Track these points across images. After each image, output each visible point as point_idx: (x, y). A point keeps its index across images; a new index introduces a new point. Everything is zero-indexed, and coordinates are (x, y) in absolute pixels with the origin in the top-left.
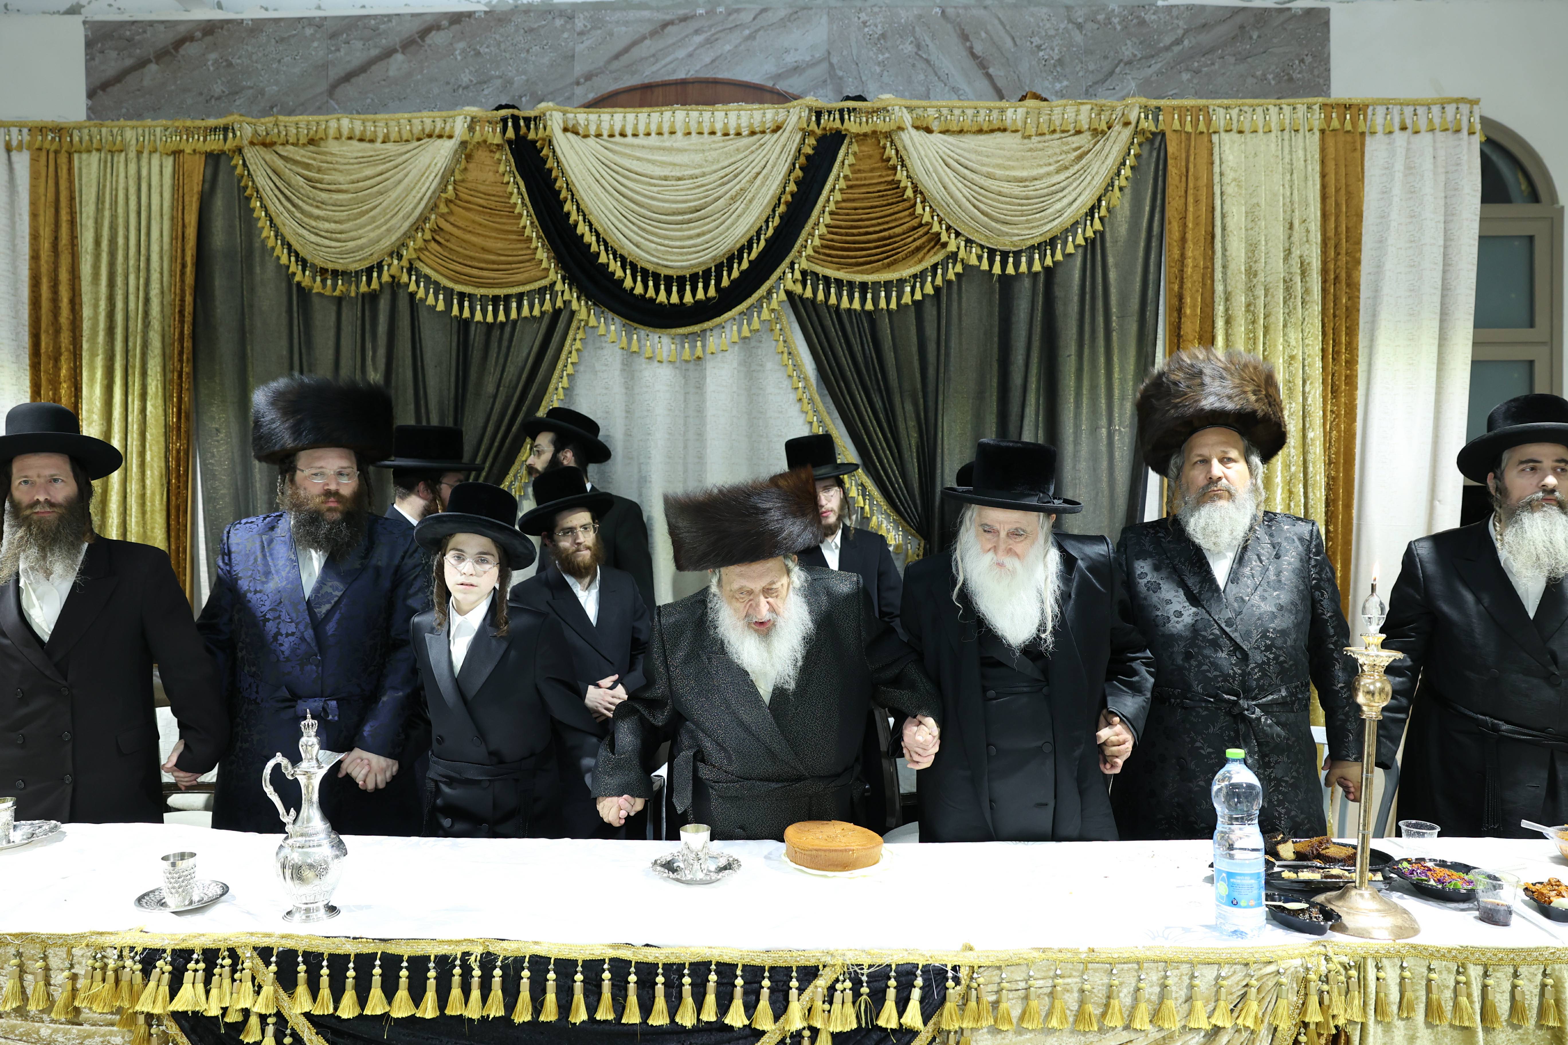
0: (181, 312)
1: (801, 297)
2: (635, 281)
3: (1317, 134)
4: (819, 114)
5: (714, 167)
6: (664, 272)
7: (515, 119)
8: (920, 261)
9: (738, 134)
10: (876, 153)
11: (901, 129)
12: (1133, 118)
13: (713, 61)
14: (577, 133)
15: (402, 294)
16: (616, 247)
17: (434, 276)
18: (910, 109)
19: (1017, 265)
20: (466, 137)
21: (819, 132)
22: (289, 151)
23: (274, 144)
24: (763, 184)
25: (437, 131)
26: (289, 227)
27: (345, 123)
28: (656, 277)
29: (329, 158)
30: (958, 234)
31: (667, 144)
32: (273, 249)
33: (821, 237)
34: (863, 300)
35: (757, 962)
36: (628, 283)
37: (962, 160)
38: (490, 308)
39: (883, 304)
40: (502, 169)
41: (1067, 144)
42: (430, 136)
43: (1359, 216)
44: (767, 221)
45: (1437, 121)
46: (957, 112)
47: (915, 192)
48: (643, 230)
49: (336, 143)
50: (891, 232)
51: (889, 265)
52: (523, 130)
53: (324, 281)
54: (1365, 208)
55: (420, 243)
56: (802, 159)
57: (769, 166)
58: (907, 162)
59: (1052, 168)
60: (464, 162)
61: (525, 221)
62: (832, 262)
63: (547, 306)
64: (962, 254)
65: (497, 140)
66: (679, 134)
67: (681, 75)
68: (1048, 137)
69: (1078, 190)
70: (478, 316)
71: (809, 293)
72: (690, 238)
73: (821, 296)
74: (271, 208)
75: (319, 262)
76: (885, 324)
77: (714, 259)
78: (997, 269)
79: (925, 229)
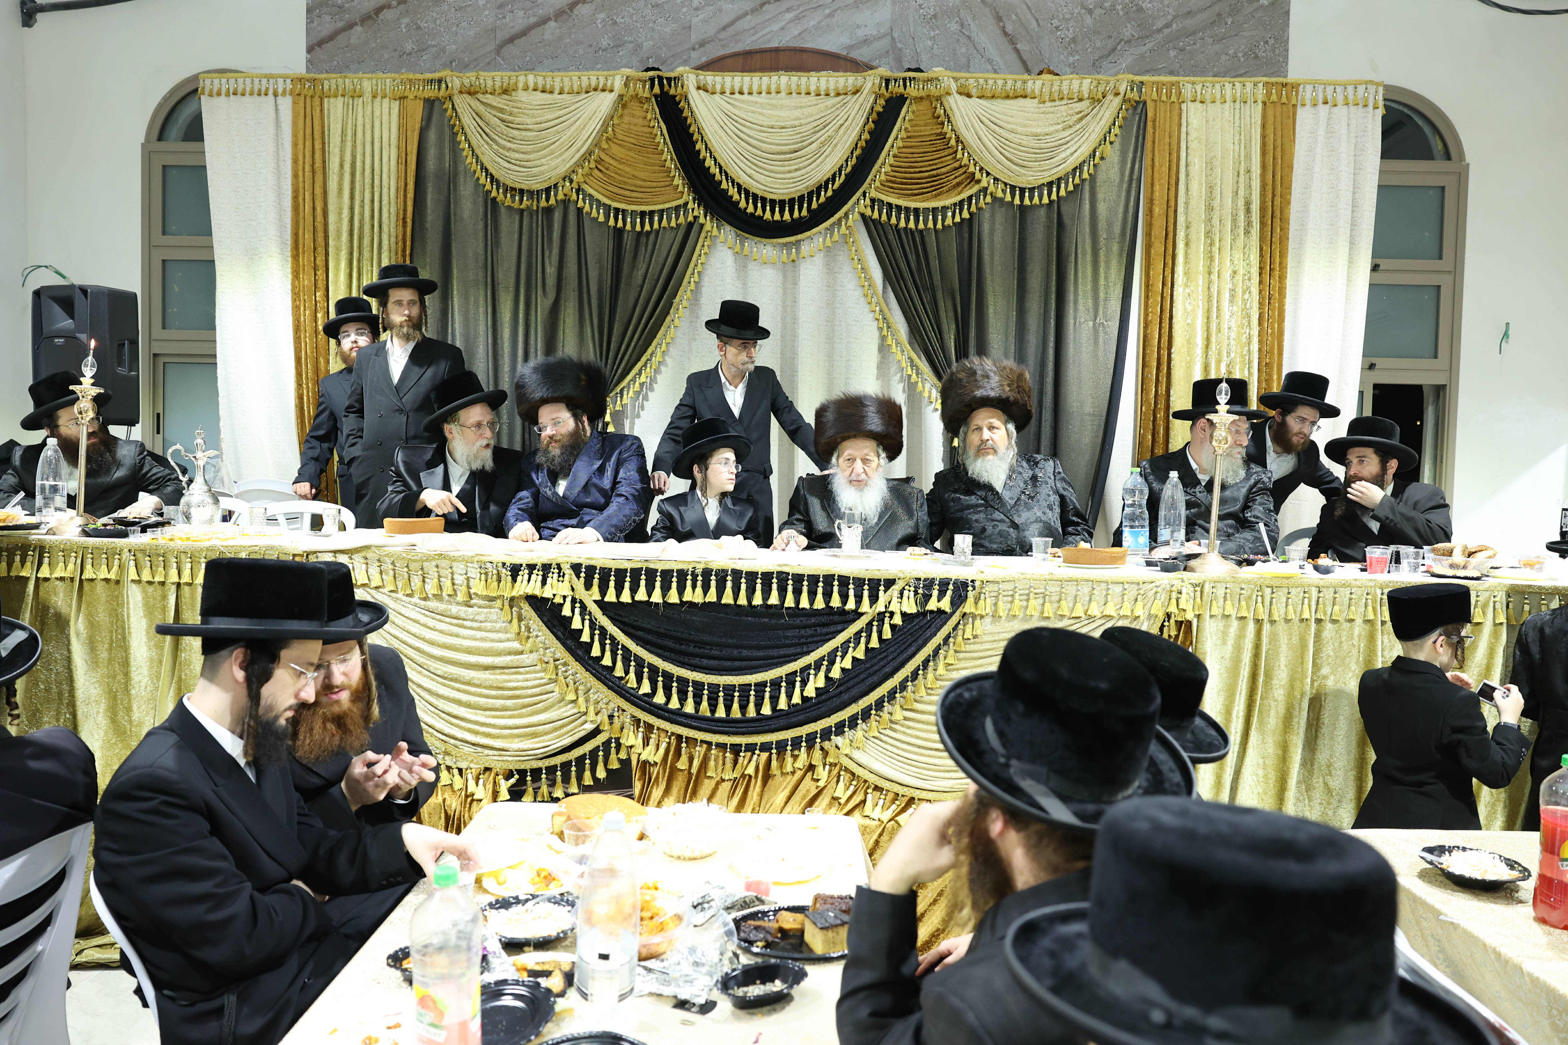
0: (404, 219)
1: (870, 217)
2: (747, 203)
3: (1261, 104)
4: (887, 81)
5: (809, 120)
6: (769, 196)
7: (660, 78)
8: (959, 193)
9: (827, 95)
10: (930, 112)
11: (948, 94)
12: (1122, 90)
13: (800, 34)
14: (707, 91)
15: (572, 209)
16: (734, 177)
17: (596, 195)
18: (956, 79)
19: (1031, 198)
20: (624, 92)
21: (887, 95)
22: (489, 99)
23: (476, 93)
24: (845, 133)
25: (601, 86)
26: (488, 156)
27: (531, 79)
28: (764, 200)
29: (519, 105)
30: (988, 174)
31: (774, 102)
32: (475, 172)
33: (886, 173)
34: (917, 221)
35: (861, 576)
36: (743, 204)
37: (993, 119)
38: (638, 220)
39: (930, 225)
40: (649, 116)
41: (1072, 108)
42: (595, 90)
43: (1291, 167)
44: (847, 161)
45: (1351, 97)
46: (990, 82)
47: (957, 142)
48: (755, 165)
49: (524, 93)
50: (939, 171)
51: (936, 196)
52: (666, 87)
53: (513, 196)
54: (1295, 162)
55: (586, 169)
56: (874, 115)
57: (850, 120)
58: (952, 119)
59: (1059, 127)
60: (620, 110)
61: (666, 156)
62: (894, 193)
63: (681, 219)
64: (991, 188)
65: (647, 94)
66: (783, 94)
67: (775, 44)
68: (1057, 103)
69: (1078, 144)
70: (628, 227)
71: (876, 215)
72: (790, 172)
73: (884, 217)
74: (474, 143)
75: (510, 184)
76: (931, 241)
77: (807, 187)
78: (1017, 201)
79: (964, 169)
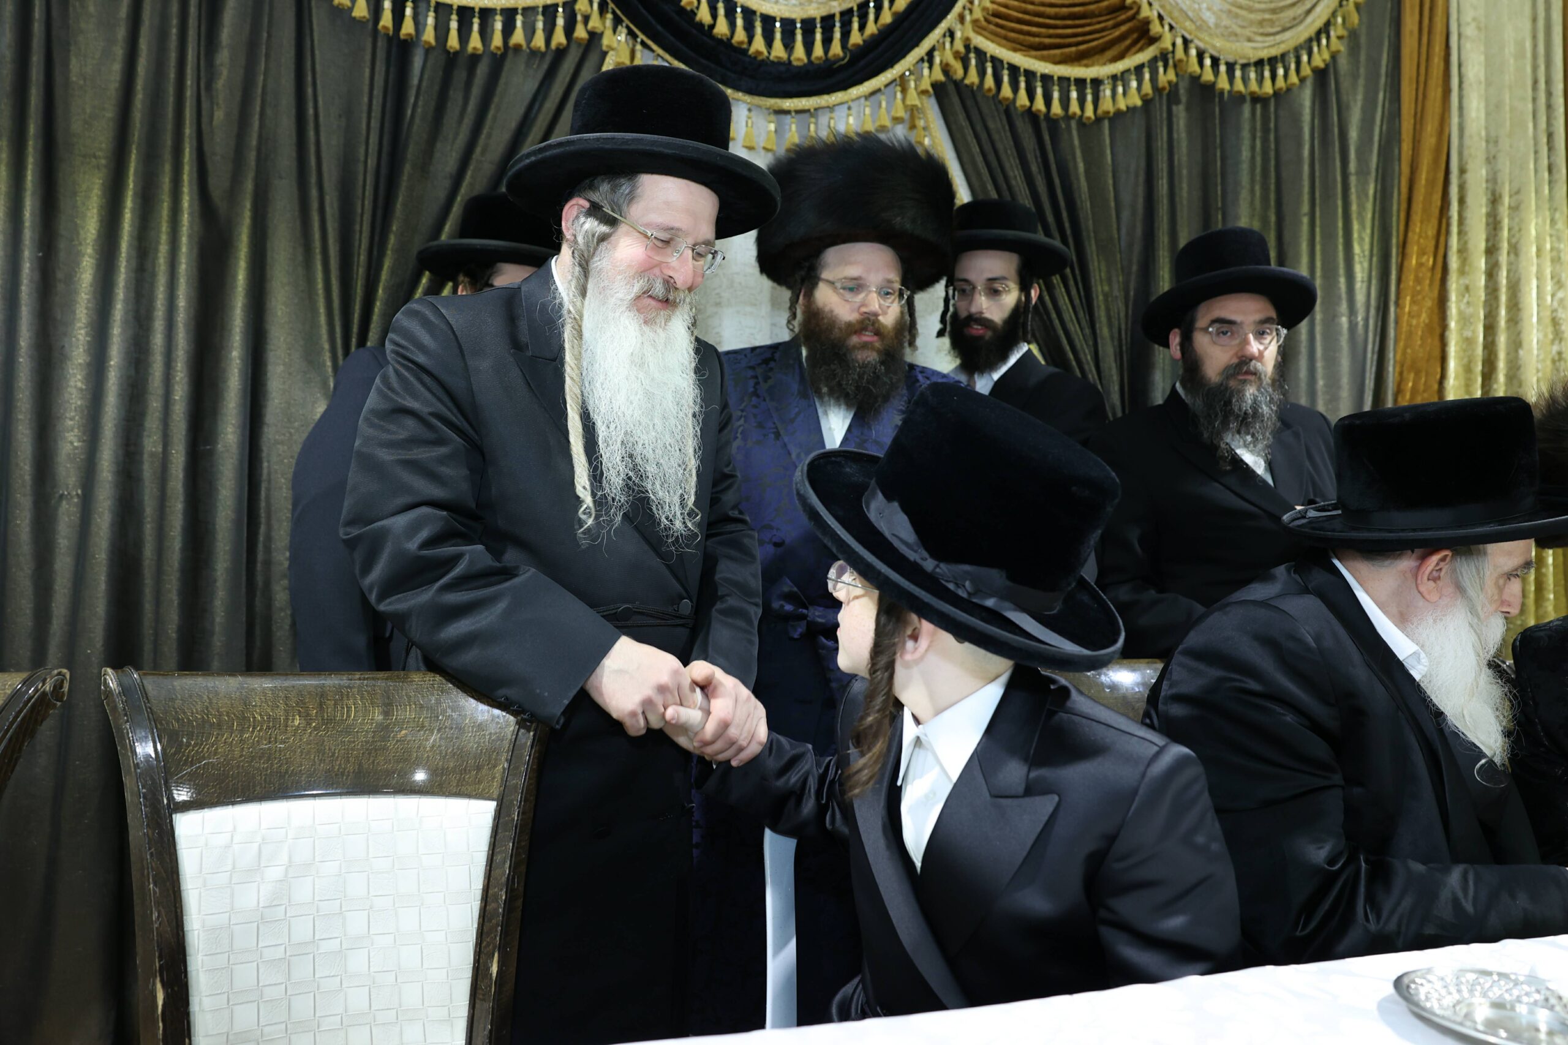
1: (960, 83)
2: (714, 16)
8: (1121, 57)
19: (1245, 81)
30: (1172, 27)
34: (1048, 99)
36: (704, 17)
39: (1074, 108)
62: (1006, 38)
64: (1180, 53)
70: (429, 36)
71: (973, 77)
73: (990, 83)
76: (1073, 142)
78: (1223, 82)
79: (1131, 13)
